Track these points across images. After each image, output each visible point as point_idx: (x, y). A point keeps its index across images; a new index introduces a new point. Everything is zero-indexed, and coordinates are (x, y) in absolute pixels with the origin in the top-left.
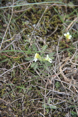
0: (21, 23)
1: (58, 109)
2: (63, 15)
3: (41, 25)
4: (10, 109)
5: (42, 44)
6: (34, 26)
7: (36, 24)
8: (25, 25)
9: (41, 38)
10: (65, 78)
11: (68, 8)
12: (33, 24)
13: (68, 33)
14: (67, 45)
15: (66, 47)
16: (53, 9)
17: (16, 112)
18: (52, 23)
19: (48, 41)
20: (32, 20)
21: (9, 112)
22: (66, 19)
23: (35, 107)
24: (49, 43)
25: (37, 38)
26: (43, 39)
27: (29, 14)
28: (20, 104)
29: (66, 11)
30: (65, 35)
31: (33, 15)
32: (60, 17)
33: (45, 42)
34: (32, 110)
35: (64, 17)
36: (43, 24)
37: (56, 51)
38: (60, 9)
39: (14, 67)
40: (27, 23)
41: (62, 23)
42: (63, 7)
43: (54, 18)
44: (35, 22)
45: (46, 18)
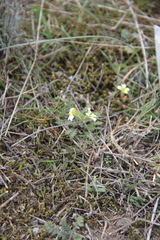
0: (50, 74)
1: (108, 193)
2: (116, 63)
3: (82, 77)
4: (32, 194)
5: (84, 105)
6: (71, 78)
7: (74, 74)
8: (56, 76)
9: (82, 96)
10: (119, 148)
11: (125, 54)
12: (69, 75)
13: (124, 86)
14: (124, 106)
15: (122, 109)
16: (102, 55)
17: (42, 198)
19: (92, 100)
20: (68, 69)
21: (31, 197)
22: (122, 69)
23: (71, 188)
24: (94, 102)
25: (75, 95)
26: (85, 97)
27: (62, 62)
28: (48, 188)
29: (122, 58)
30: (119, 87)
31: (68, 62)
32: (112, 65)
33: (88, 102)
34: (68, 193)
35: (117, 67)
36: (85, 73)
37: (106, 115)
38: (112, 55)
39: (39, 130)
40: (59, 74)
41: (115, 74)
42: (117, 51)
44: (70, 72)
45: (90, 67)
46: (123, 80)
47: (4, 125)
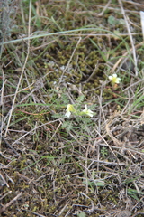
0: (43, 65)
1: (107, 187)
2: (104, 51)
3: (74, 66)
4: (34, 191)
5: (77, 95)
6: (63, 68)
7: (65, 65)
8: (49, 67)
9: (74, 86)
10: (115, 140)
11: (112, 40)
12: (61, 65)
13: (115, 75)
14: (115, 95)
15: (114, 98)
16: (90, 43)
17: (44, 195)
18: (90, 62)
19: (85, 90)
20: (59, 60)
21: (33, 195)
22: (110, 56)
23: (72, 185)
24: (86, 92)
25: (68, 86)
26: (78, 87)
27: (53, 51)
28: (49, 183)
29: (110, 44)
30: (110, 78)
31: (59, 52)
32: (101, 53)
33: (80, 92)
34: (69, 189)
35: (107, 54)
36: (76, 64)
37: (98, 104)
38: (101, 42)
39: (36, 127)
40: (51, 64)
41: (104, 62)
42: (105, 38)
43: (92, 56)
44: (63, 62)
45: (80, 56)
46: (113, 69)
47: (3, 123)
